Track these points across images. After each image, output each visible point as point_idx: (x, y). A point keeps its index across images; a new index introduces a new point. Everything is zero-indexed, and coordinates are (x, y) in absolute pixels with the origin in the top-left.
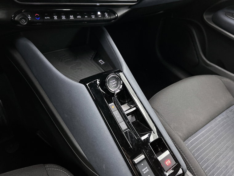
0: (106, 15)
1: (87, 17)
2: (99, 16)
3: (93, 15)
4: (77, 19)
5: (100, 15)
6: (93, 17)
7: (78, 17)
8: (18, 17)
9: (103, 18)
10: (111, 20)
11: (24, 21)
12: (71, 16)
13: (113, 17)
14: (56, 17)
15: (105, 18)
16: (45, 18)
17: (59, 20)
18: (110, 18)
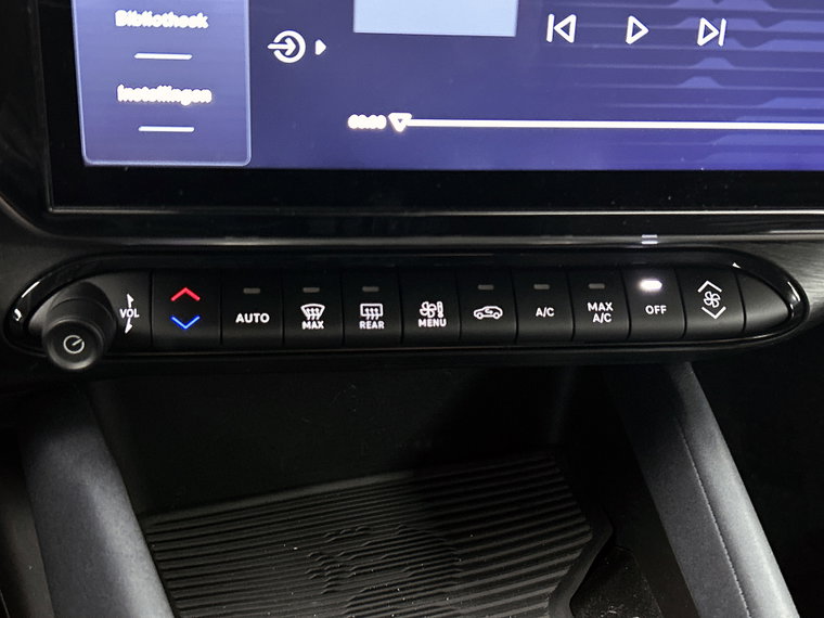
0: (712, 299)
1: (548, 312)
2: (652, 310)
3: (599, 297)
4: (468, 328)
5: (654, 299)
6: (601, 312)
7: (478, 314)
8: (53, 313)
9: (677, 324)
10: (746, 331)
11: (79, 346)
12: (427, 308)
14: (313, 316)
15: (695, 323)
16: (240, 318)
17: (338, 331)
18: (737, 319)
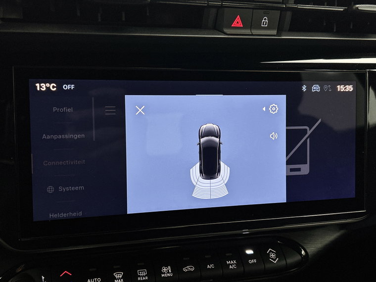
0: (273, 256)
1: (211, 266)
2: (251, 261)
4: (181, 276)
5: (251, 257)
6: (232, 264)
7: (185, 270)
9: (261, 267)
12: (164, 270)
13: (293, 259)
14: (119, 277)
15: (268, 266)
16: (89, 281)
